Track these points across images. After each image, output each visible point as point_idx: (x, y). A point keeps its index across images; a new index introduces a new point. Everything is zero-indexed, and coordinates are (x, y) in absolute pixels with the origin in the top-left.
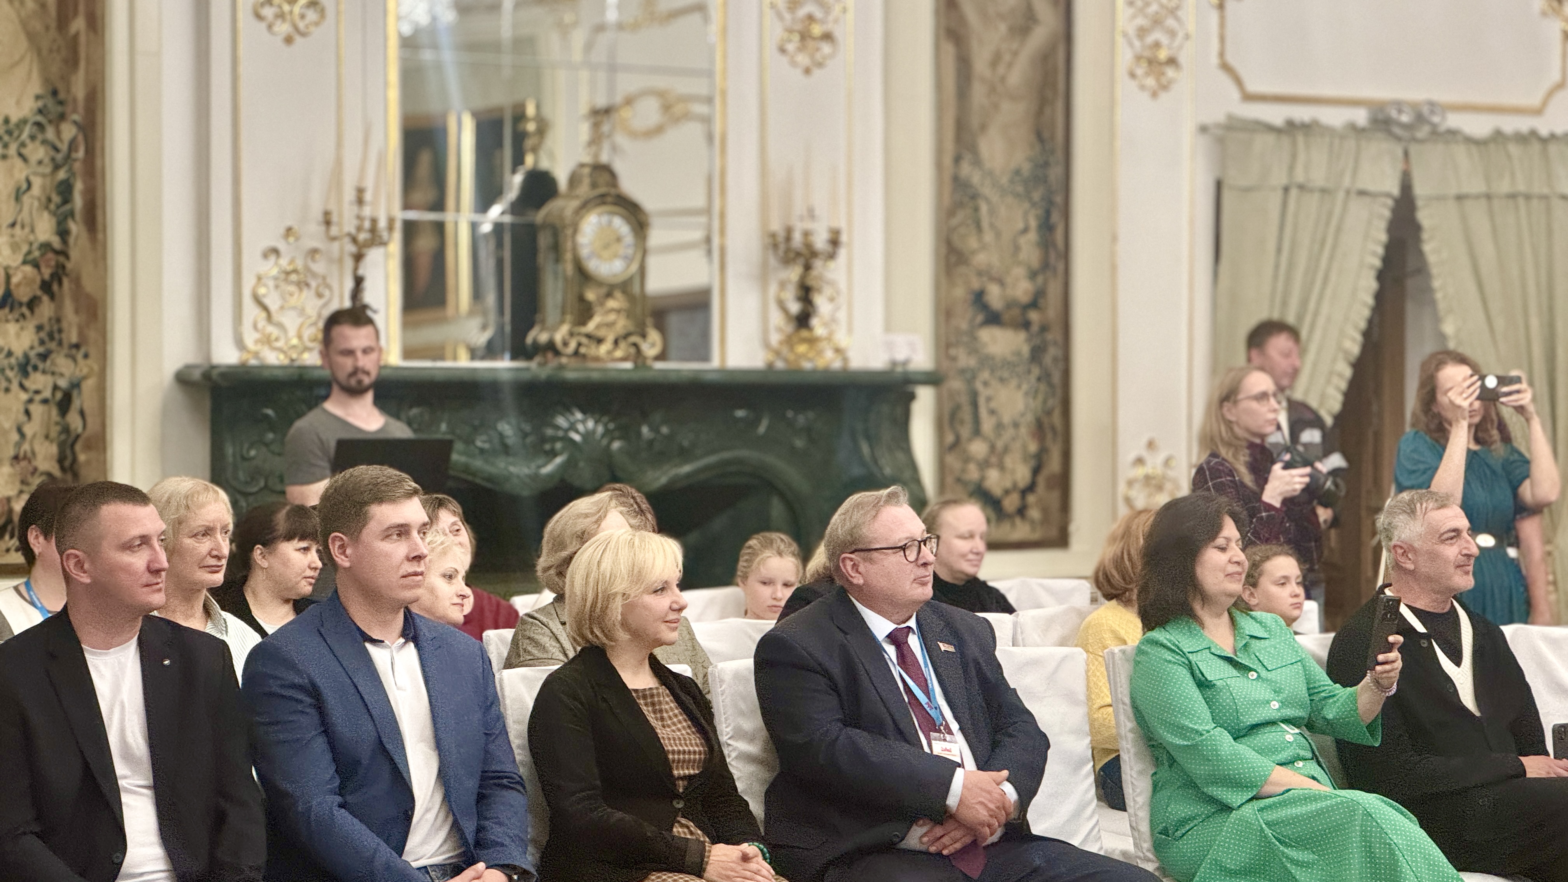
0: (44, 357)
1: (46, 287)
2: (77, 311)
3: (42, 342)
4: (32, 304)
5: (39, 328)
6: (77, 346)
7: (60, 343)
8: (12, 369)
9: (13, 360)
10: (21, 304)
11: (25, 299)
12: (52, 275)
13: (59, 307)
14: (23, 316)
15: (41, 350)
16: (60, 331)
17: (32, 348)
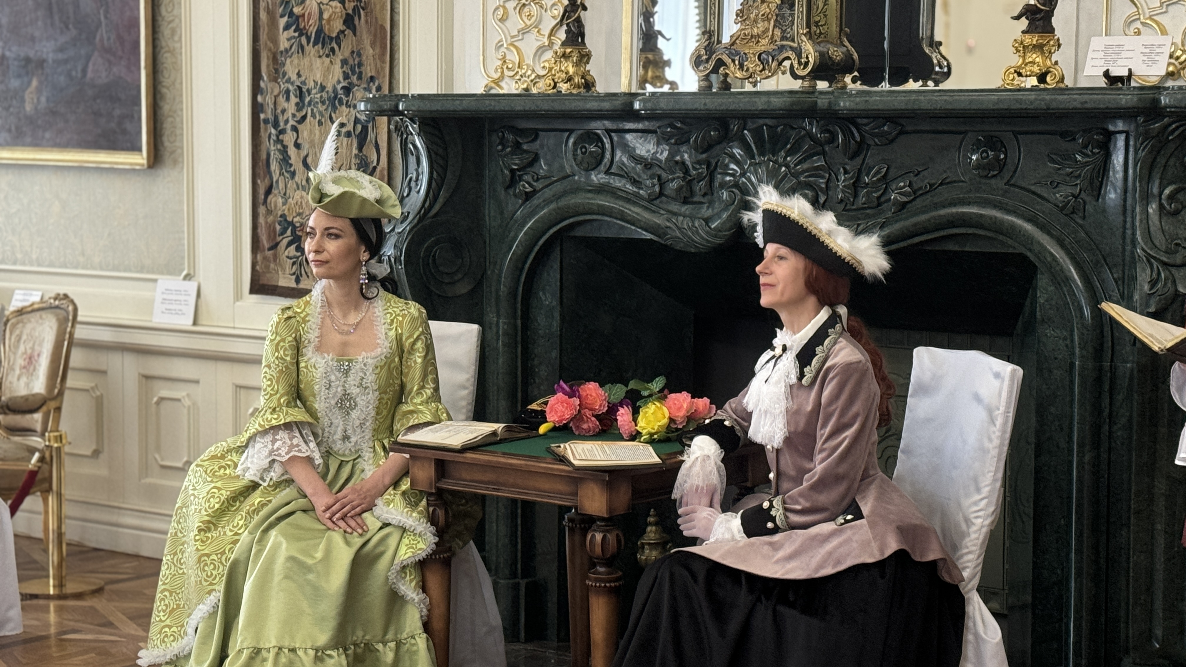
0: (347, 90)
1: (349, 21)
2: (373, 45)
3: (346, 77)
4: (338, 40)
5: (344, 62)
6: (372, 78)
7: (360, 78)
8: (323, 103)
9: (324, 95)
10: (331, 39)
11: (334, 35)
12: (354, 10)
13: (359, 42)
14: (333, 50)
15: (344, 84)
16: (360, 65)
17: (339, 82)
